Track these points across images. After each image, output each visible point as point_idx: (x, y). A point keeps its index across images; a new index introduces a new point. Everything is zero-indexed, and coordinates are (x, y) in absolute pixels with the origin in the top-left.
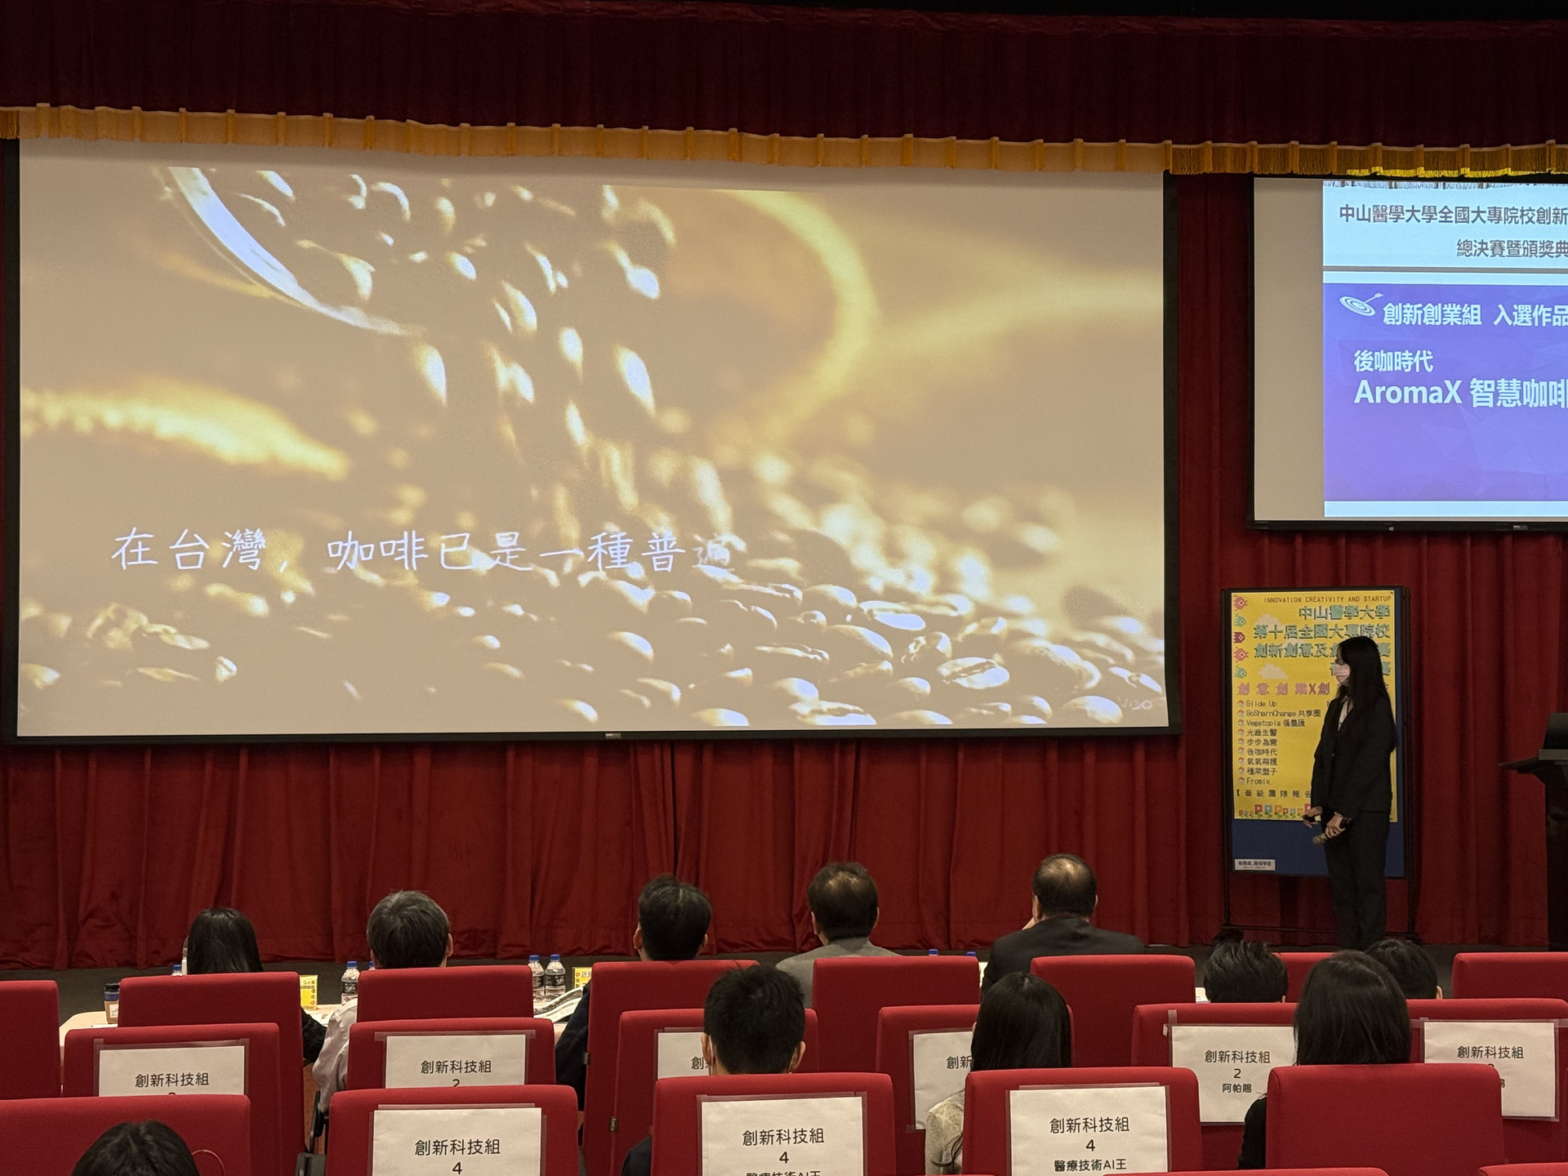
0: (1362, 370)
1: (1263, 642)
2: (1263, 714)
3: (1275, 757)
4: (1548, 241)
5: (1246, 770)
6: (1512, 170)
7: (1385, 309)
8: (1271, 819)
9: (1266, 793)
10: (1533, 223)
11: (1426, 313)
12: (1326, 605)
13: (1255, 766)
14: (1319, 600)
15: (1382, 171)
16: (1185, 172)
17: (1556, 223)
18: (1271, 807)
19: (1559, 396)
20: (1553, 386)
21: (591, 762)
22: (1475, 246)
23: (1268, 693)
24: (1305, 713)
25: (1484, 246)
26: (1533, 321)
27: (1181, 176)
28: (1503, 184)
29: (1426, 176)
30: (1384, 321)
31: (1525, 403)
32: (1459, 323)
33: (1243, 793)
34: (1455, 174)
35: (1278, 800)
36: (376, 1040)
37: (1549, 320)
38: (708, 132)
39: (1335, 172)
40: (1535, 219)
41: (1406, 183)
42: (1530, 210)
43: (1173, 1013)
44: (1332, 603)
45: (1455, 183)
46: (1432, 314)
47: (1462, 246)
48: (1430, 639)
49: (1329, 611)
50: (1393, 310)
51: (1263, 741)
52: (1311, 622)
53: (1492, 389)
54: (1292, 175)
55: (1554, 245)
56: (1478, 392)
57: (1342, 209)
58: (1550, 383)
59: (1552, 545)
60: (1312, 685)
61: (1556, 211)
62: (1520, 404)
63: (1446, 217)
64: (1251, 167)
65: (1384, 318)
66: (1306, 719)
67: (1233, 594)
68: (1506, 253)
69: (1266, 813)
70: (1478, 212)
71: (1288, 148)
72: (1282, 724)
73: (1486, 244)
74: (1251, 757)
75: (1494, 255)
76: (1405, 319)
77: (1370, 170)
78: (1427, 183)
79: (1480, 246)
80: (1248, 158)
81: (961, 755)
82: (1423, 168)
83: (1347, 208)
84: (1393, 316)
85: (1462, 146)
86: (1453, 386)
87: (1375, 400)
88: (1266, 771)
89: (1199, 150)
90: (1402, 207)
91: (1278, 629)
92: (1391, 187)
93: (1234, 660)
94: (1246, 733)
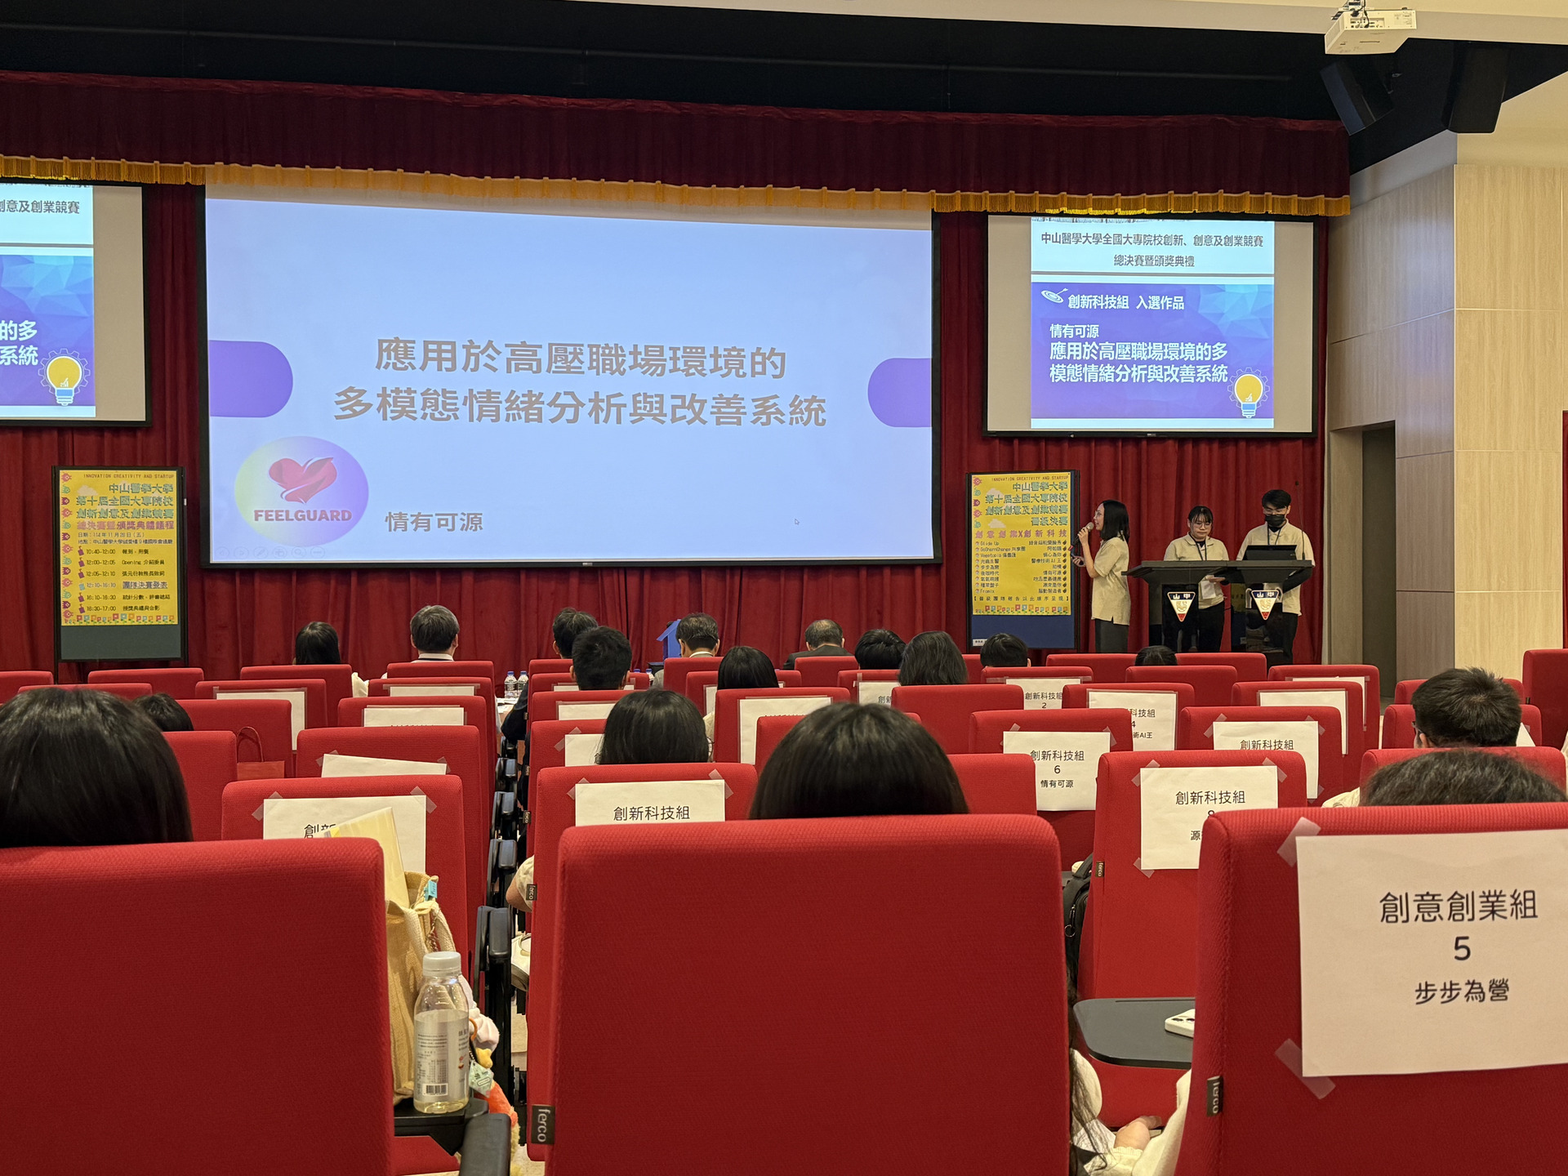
0: (1055, 336)
1: (991, 505)
2: (990, 550)
3: (998, 576)
4: (1171, 256)
5: (980, 584)
6: (1148, 210)
7: (1070, 298)
8: (995, 614)
9: (992, 599)
10: (1162, 244)
11: (1095, 301)
12: (1029, 482)
13: (986, 582)
14: (1025, 479)
15: (1067, 211)
16: (942, 211)
17: (1176, 245)
18: (995, 607)
21: (574, 581)
22: (1125, 259)
23: (994, 536)
24: (1017, 549)
25: (1131, 259)
26: (1161, 306)
27: (942, 213)
28: (1142, 220)
29: (1096, 215)
30: (1069, 306)
32: (1115, 307)
34: (1111, 212)
35: (999, 602)
36: (384, 689)
37: (1171, 306)
38: (643, 183)
39: (1038, 212)
40: (1163, 242)
41: (1081, 219)
42: (1160, 236)
43: (860, 675)
44: (1033, 481)
45: (1113, 219)
46: (1098, 302)
47: (1117, 259)
49: (1031, 486)
50: (1074, 299)
51: (991, 567)
52: (1020, 493)
54: (1012, 214)
55: (1174, 259)
57: (1043, 235)
59: (1171, 446)
60: (1021, 532)
61: (1176, 237)
63: (1107, 241)
64: (986, 208)
65: (1068, 304)
66: (1016, 552)
67: (973, 476)
68: (1144, 263)
69: (992, 611)
70: (1128, 238)
71: (1008, 196)
72: (1002, 556)
73: (1132, 257)
74: (983, 576)
75: (1137, 265)
76: (1082, 304)
77: (1060, 210)
78: (1095, 219)
79: (1128, 259)
80: (985, 202)
81: (805, 577)
82: (1092, 209)
83: (1046, 235)
84: (1074, 303)
85: (1116, 195)
88: (992, 585)
89: (952, 197)
90: (1081, 233)
91: (1000, 497)
92: (1072, 221)
93: (973, 517)
94: (980, 562)
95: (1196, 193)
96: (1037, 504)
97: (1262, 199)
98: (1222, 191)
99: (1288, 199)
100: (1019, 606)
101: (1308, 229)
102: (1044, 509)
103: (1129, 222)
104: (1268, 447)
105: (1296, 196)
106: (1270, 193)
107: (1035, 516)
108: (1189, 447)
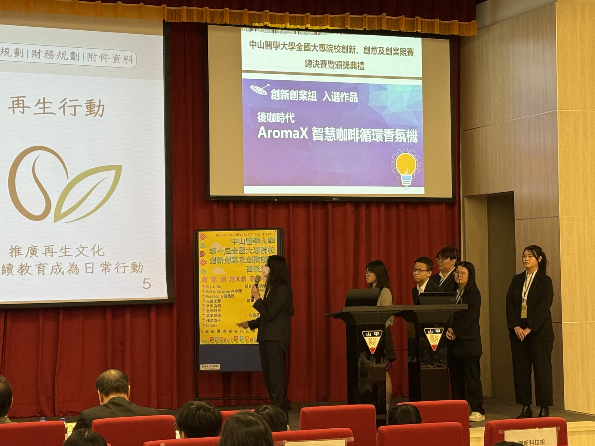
0: (261, 122)
1: (214, 256)
2: (214, 292)
3: (219, 313)
4: (347, 61)
5: (206, 320)
6: (330, 26)
7: (272, 92)
8: (218, 344)
9: (216, 331)
10: (340, 52)
11: (291, 95)
12: (244, 238)
13: (210, 318)
14: (241, 235)
15: (269, 24)
16: (172, 21)
17: (350, 53)
18: (218, 338)
19: (353, 136)
20: (350, 131)
22: (314, 63)
23: (216, 281)
24: (234, 291)
25: (318, 63)
26: (341, 99)
27: (171, 22)
28: (325, 33)
29: (291, 28)
30: (272, 98)
31: (337, 139)
32: (307, 100)
33: (204, 331)
34: (303, 27)
35: (222, 334)
37: (348, 99)
39: (247, 24)
40: (341, 50)
41: (280, 31)
42: (339, 46)
44: (247, 237)
45: (304, 32)
46: (294, 95)
47: (307, 62)
48: (294, 253)
49: (246, 241)
50: (275, 93)
51: (214, 306)
52: (237, 246)
53: (322, 132)
54: (226, 25)
55: (350, 63)
56: (316, 133)
57: (250, 42)
58: (349, 129)
59: (350, 208)
60: (238, 277)
61: (350, 47)
62: (335, 139)
63: (300, 48)
64: (206, 20)
65: (271, 96)
66: (235, 294)
67: (199, 232)
68: (327, 66)
69: (216, 341)
70: (315, 46)
71: (224, 11)
72: (223, 297)
73: (319, 62)
74: (208, 313)
75: (322, 67)
76: (281, 97)
77: (264, 24)
78: (291, 31)
79: (315, 63)
80: (204, 15)
81: (61, 317)
82: (288, 24)
83: (253, 42)
84: (276, 95)
85: (307, 14)
86: (304, 130)
87: (267, 136)
88: (216, 320)
89: (180, 10)
90: (279, 42)
91: (221, 250)
92: (273, 33)
93: (200, 265)
94: (206, 301)
95: (366, 15)
96: (251, 255)
97: (414, 21)
98: (385, 14)
99: (432, 22)
100: (237, 337)
101: (446, 44)
102: (255, 259)
103: (316, 34)
104: (420, 209)
105: (438, 20)
106: (419, 18)
107: (249, 264)
108: (363, 209)
